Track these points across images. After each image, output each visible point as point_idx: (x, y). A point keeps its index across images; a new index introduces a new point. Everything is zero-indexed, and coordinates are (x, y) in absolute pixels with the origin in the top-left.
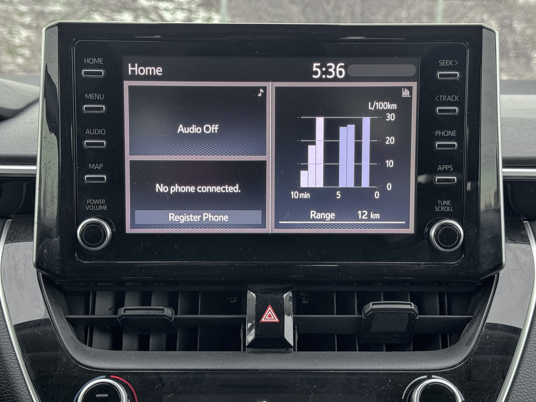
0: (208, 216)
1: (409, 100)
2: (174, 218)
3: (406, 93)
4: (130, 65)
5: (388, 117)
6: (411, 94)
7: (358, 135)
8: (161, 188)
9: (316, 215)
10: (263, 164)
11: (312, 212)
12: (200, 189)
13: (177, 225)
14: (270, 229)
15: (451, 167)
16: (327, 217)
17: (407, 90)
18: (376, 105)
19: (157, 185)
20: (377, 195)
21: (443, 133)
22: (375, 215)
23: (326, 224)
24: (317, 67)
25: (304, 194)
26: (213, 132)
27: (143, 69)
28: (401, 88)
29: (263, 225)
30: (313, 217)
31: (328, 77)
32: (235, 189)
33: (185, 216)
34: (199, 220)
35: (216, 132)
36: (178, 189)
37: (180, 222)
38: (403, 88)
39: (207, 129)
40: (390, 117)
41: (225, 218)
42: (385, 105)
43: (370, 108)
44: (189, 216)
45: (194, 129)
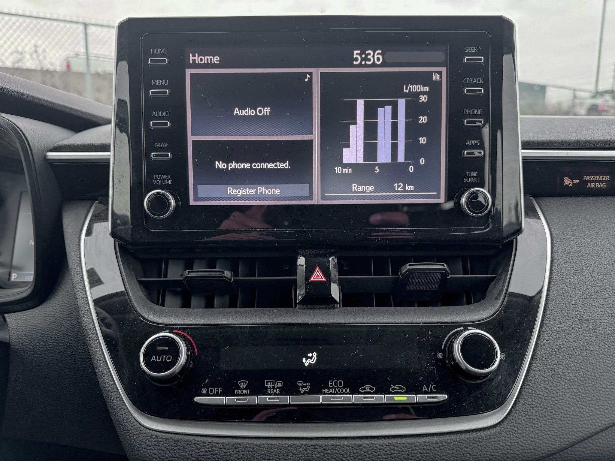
0: (262, 190)
1: (440, 83)
2: (232, 192)
3: (436, 77)
4: (191, 55)
5: (421, 98)
6: (441, 78)
7: (395, 115)
8: (220, 165)
9: (357, 188)
10: (311, 142)
11: (353, 185)
12: (255, 166)
13: (235, 198)
14: (317, 200)
15: (478, 142)
16: (367, 190)
17: (437, 75)
18: (410, 88)
19: (217, 162)
20: (411, 169)
21: (471, 112)
22: (410, 187)
23: (366, 196)
24: (357, 54)
25: (346, 169)
26: (265, 114)
27: (203, 58)
28: (432, 72)
29: (311, 197)
30: (354, 189)
31: (367, 63)
32: (286, 165)
33: (242, 190)
34: (254, 193)
35: (268, 114)
36: (235, 165)
37: (238, 195)
38: (434, 73)
39: (260, 111)
40: (423, 98)
41: (277, 192)
42: (419, 87)
43: (405, 91)
44: (245, 190)
45: (249, 112)
